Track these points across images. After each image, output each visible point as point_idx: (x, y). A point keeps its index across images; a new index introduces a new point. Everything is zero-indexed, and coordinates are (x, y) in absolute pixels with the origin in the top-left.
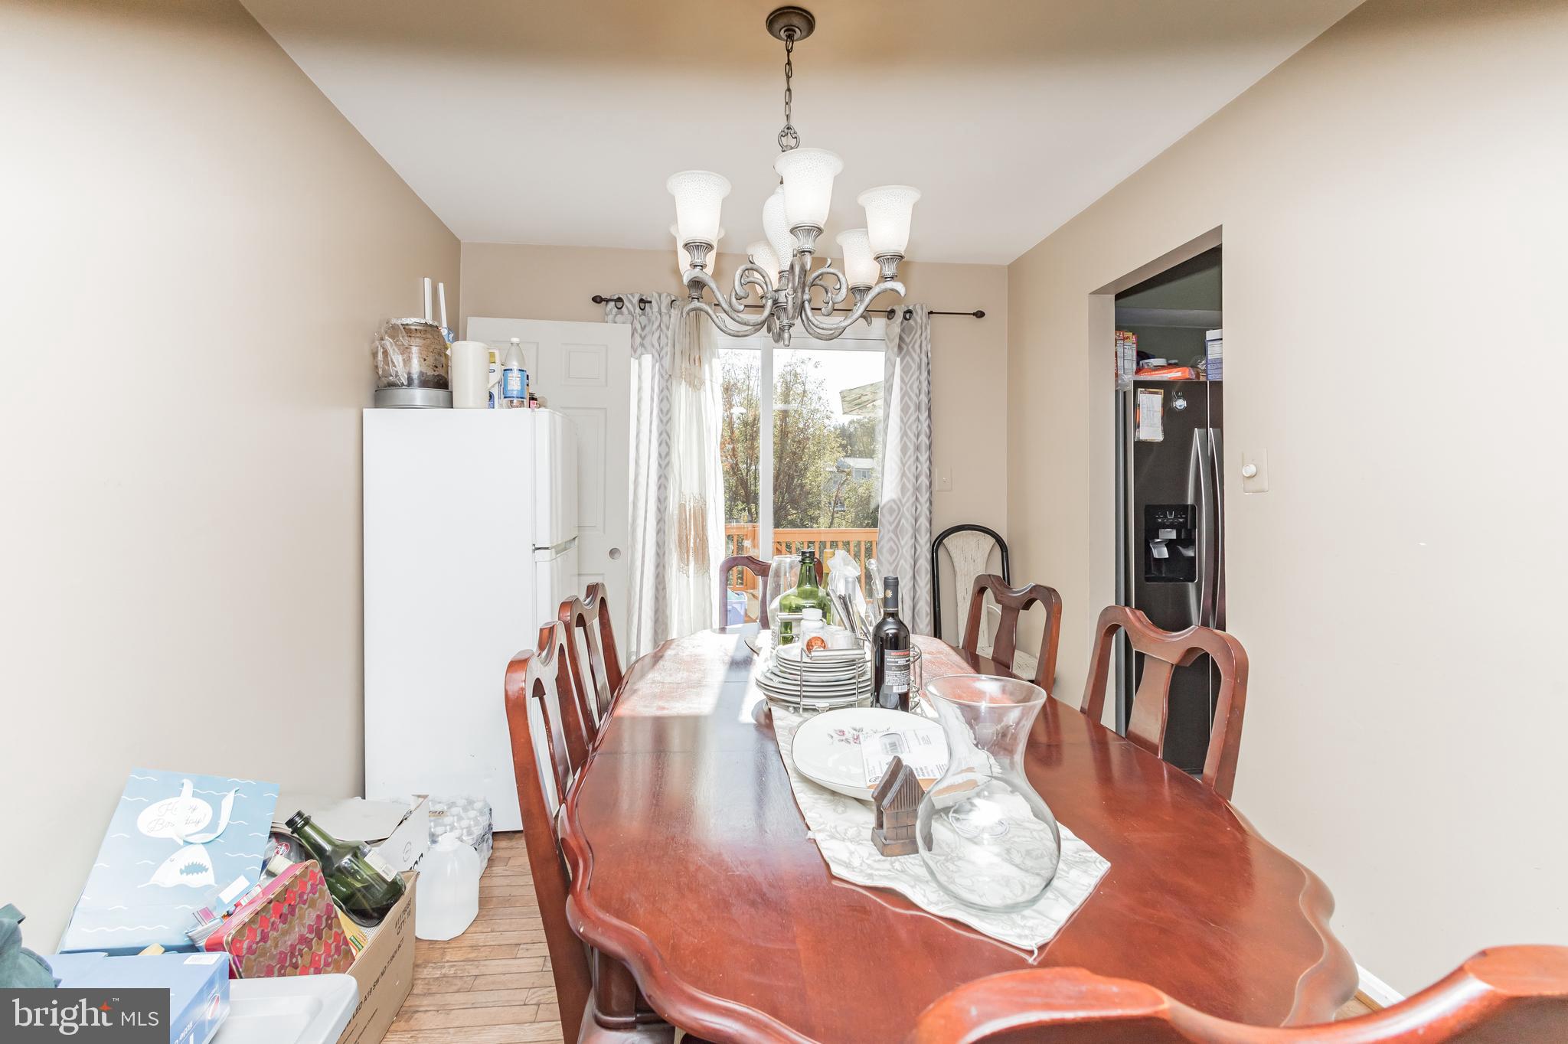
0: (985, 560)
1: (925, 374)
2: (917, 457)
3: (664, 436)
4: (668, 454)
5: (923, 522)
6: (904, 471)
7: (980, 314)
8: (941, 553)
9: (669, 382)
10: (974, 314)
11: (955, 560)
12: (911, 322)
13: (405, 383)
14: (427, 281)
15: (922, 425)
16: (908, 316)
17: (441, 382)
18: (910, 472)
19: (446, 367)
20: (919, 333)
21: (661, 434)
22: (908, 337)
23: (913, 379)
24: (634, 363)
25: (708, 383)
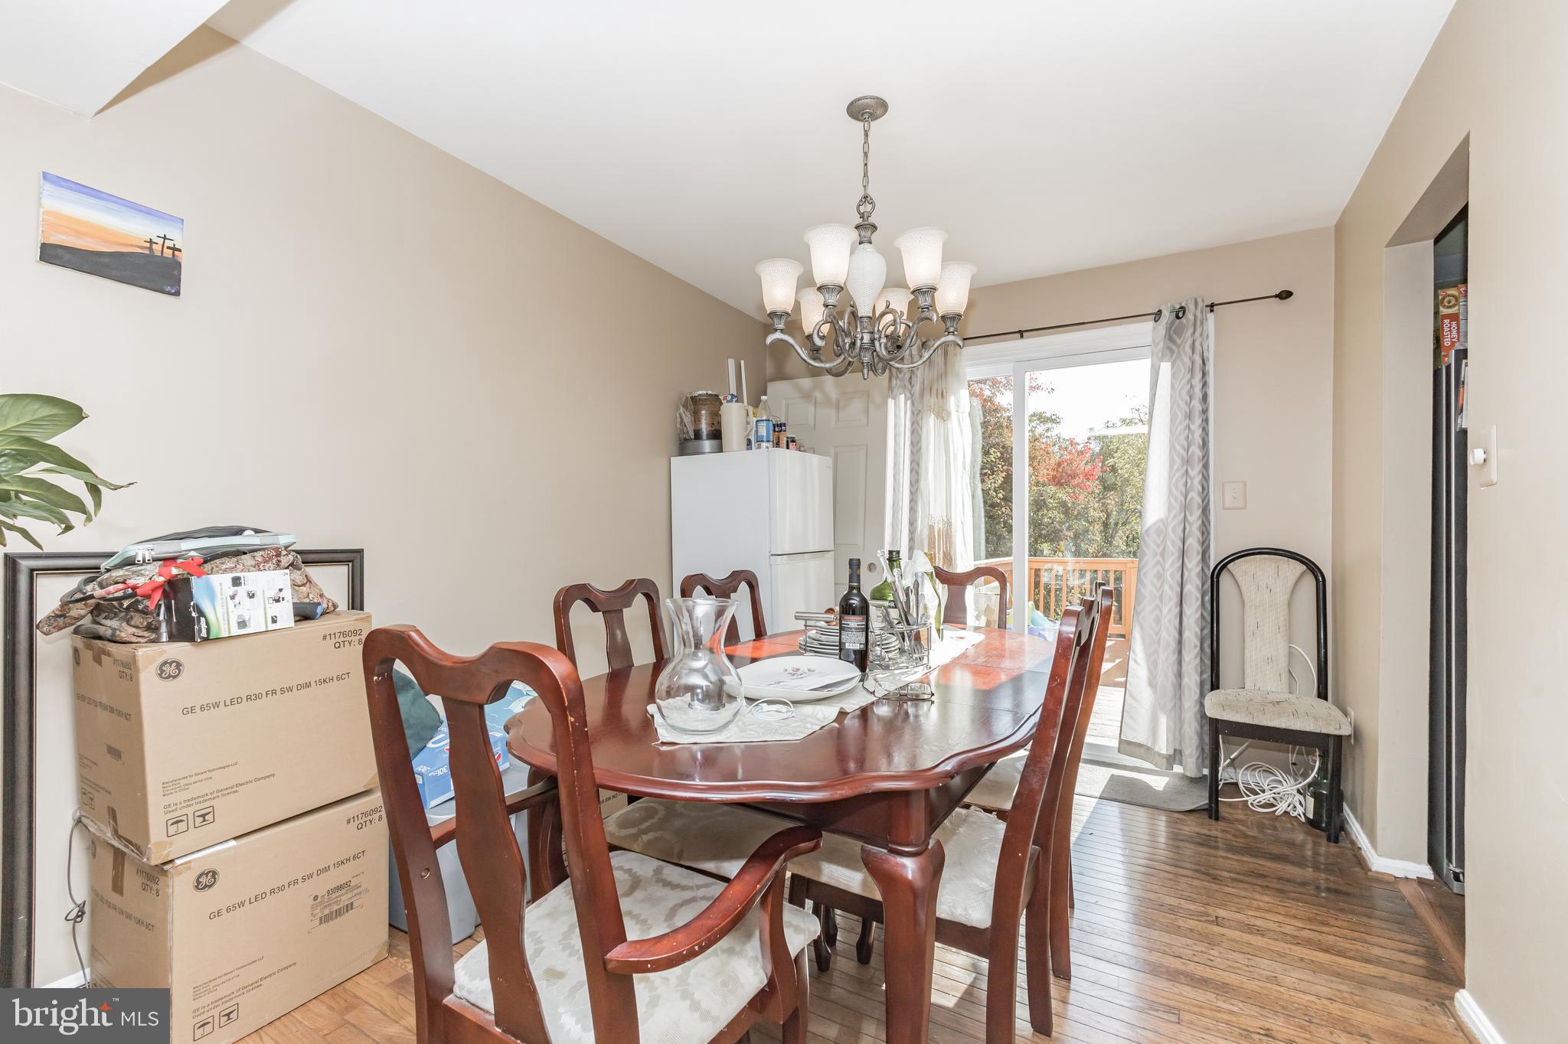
0: (1289, 590)
1: (1199, 375)
2: (1187, 470)
3: (914, 464)
4: (917, 481)
5: (1194, 543)
6: (1171, 488)
7: (1285, 295)
8: (1225, 580)
9: (919, 416)
10: (1276, 296)
11: (1243, 588)
12: (1184, 320)
13: (693, 437)
14: (731, 363)
15: (1193, 435)
16: (1180, 315)
17: (716, 435)
18: (1177, 491)
19: (719, 423)
20: (1191, 330)
21: (911, 463)
22: (1180, 338)
23: (1182, 382)
24: (891, 402)
25: (954, 415)
